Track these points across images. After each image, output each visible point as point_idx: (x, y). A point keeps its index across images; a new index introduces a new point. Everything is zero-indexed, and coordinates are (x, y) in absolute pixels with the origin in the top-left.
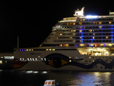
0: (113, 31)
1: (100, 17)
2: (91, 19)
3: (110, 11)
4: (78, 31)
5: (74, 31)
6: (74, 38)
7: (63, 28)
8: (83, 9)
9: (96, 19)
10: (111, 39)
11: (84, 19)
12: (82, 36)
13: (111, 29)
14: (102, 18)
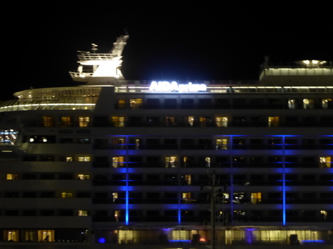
0: (287, 166)
1: (221, 89)
2: (174, 100)
3: (267, 59)
4: (101, 162)
5: (81, 159)
6: (81, 195)
7: (24, 141)
8: (120, 44)
9: (201, 100)
10: (276, 207)
11: (135, 99)
12: (126, 189)
13: (279, 152)
14: (231, 94)
